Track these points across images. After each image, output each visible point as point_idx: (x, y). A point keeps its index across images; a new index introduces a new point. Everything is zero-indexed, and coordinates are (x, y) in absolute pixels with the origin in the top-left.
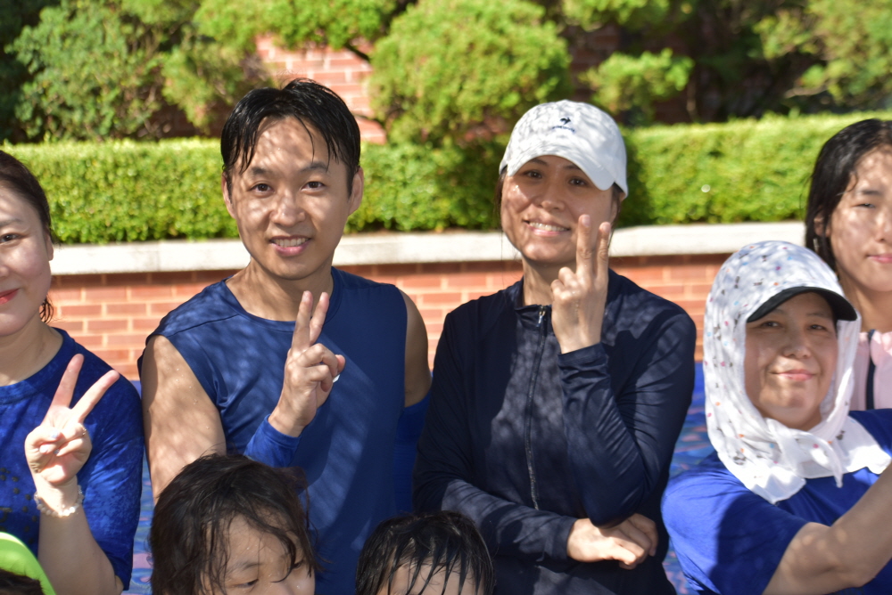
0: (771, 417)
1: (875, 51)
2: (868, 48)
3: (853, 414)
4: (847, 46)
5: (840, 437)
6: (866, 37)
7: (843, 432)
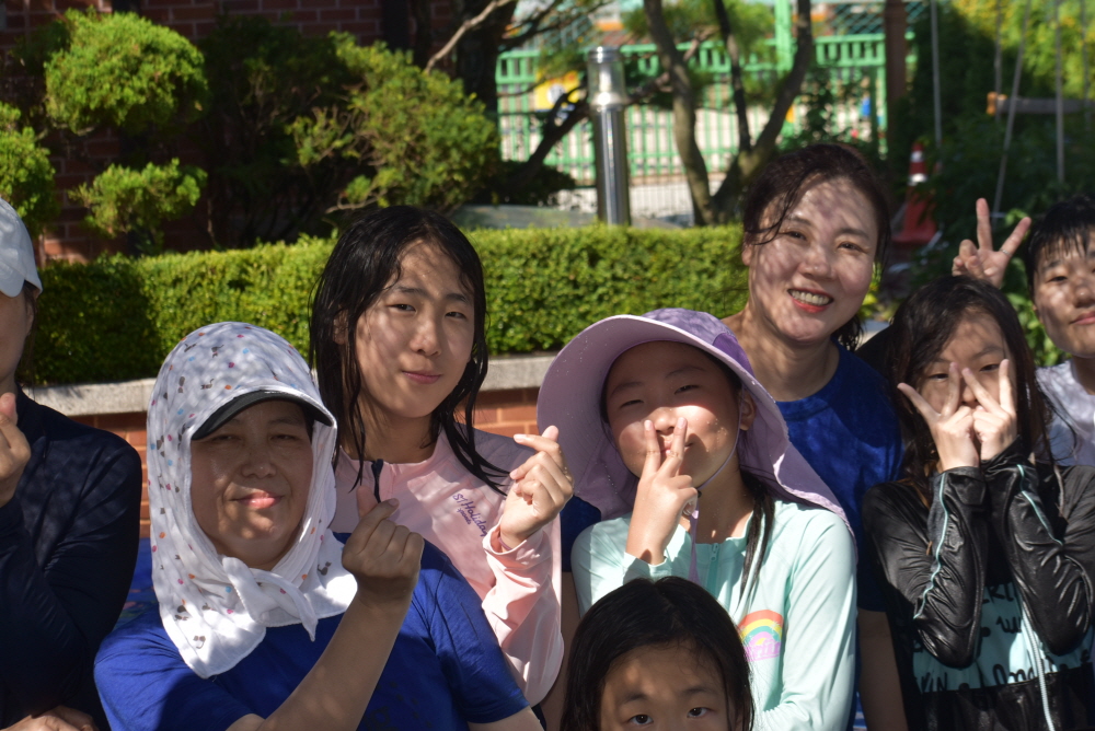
0: (230, 554)
1: (433, 153)
2: (425, 150)
4: (399, 148)
5: (323, 572)
6: (422, 137)
7: (328, 564)
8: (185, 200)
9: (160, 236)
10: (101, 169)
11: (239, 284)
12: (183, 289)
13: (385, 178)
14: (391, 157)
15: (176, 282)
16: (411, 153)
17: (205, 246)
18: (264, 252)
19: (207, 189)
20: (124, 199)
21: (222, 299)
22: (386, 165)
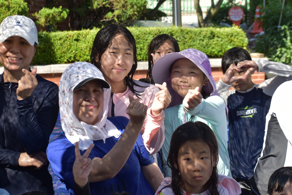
0: (82, 121)
1: (129, 6)
2: (127, 6)
3: (108, 118)
4: (120, 5)
5: (104, 127)
6: (126, 2)
7: (105, 125)
8: (63, 18)
9: (56, 27)
10: (41, 8)
11: (77, 40)
12: (62, 41)
13: (116, 13)
14: (118, 7)
15: (60, 39)
16: (124, 6)
17: (68, 29)
18: (84, 31)
19: (69, 15)
20: (47, 16)
21: (72, 44)
22: (117, 9)
